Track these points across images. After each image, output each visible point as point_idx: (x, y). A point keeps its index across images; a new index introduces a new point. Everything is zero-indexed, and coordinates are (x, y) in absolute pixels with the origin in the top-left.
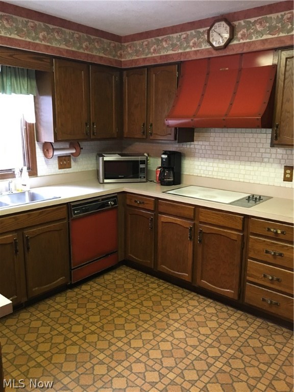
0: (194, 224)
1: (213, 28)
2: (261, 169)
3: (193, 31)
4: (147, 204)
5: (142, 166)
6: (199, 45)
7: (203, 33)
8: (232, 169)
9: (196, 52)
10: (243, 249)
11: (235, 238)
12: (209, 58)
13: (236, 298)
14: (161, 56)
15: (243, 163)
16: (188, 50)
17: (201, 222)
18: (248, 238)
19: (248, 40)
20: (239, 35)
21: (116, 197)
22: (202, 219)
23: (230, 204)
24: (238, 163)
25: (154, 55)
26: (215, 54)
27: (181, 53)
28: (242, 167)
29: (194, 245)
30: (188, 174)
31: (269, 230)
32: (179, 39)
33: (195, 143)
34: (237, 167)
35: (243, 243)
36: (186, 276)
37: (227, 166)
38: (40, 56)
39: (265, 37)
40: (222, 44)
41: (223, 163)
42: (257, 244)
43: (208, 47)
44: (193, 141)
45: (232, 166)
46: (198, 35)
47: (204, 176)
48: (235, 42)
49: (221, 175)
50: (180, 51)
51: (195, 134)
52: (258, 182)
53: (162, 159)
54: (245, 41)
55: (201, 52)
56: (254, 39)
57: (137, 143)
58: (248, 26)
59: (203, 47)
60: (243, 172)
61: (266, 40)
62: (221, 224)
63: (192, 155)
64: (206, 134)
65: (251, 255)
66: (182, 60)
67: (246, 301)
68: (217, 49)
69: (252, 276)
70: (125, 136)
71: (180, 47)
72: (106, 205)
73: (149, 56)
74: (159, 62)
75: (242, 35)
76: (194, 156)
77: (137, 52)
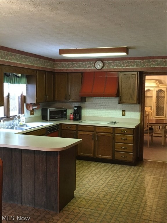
0: (94, 133)
1: (97, 62)
2: (114, 112)
3: (88, 62)
4: (72, 128)
5: (65, 113)
6: (91, 67)
7: (92, 63)
8: (103, 112)
9: (89, 69)
10: (113, 139)
11: (110, 136)
12: (94, 72)
13: (112, 158)
14: (74, 69)
15: (107, 110)
16: (86, 68)
17: (97, 132)
18: (115, 135)
19: (109, 68)
20: (106, 66)
21: (58, 126)
22: (97, 131)
23: (108, 124)
24: (105, 110)
25: (71, 68)
26: (97, 71)
27: (83, 69)
28: (107, 112)
29: (94, 142)
30: (84, 115)
31: (122, 131)
32: (82, 64)
33: (87, 102)
34: (105, 112)
35: (113, 137)
36: (91, 155)
37: (101, 111)
38: (34, 70)
39: (115, 68)
40: (100, 68)
41: (99, 110)
42: (118, 137)
43: (94, 68)
44: (86, 102)
45: (103, 111)
46: (90, 64)
47: (91, 116)
48: (104, 68)
49: (98, 115)
50: (83, 68)
51: (87, 99)
52: (113, 117)
53: (74, 109)
54: (108, 68)
55: (92, 70)
56: (111, 68)
57: (58, 103)
58: (109, 63)
59: (92, 68)
60: (107, 113)
61: (115, 69)
62: (105, 131)
63: (86, 107)
64: (92, 99)
65: (116, 141)
66: (84, 71)
67: (116, 158)
68: (98, 69)
69: (117, 149)
70: (56, 100)
71: (83, 67)
72: (55, 129)
73: (69, 68)
74: (73, 71)
75: (107, 66)
76: (86, 108)
77: (63, 67)
